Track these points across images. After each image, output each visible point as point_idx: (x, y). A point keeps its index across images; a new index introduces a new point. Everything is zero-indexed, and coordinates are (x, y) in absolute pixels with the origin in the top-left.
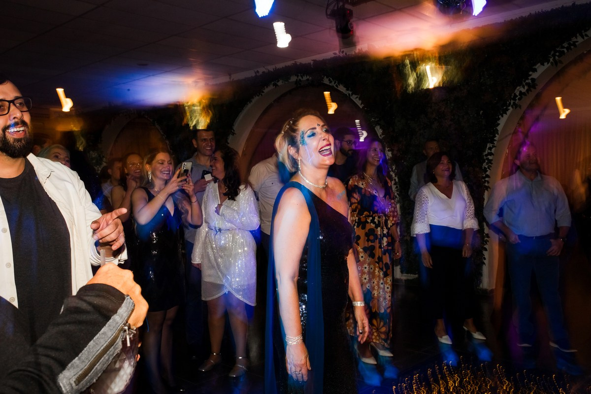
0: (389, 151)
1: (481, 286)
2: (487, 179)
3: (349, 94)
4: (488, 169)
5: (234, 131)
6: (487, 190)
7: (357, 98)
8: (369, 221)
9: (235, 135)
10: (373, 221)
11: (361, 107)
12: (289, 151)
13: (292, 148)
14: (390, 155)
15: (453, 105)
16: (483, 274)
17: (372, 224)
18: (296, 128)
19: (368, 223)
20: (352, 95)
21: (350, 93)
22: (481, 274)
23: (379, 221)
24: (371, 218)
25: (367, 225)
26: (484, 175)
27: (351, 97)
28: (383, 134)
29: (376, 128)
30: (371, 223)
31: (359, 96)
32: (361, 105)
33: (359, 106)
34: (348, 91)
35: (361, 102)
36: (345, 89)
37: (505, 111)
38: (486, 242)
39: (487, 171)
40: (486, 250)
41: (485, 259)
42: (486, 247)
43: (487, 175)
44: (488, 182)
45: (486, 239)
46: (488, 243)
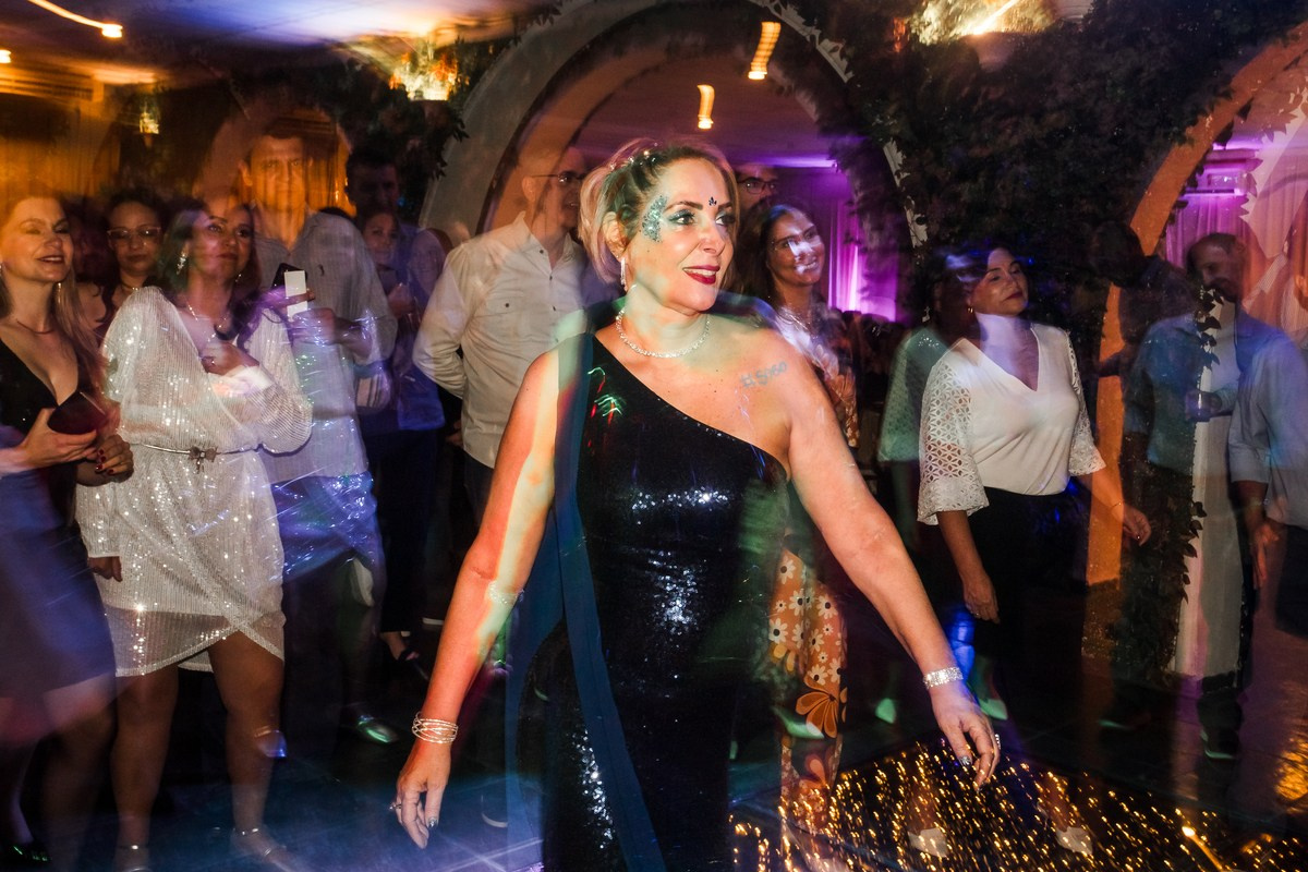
0: (919, 221)
1: (1172, 663)
2: (1210, 332)
3: (813, 37)
4: (1214, 302)
5: (463, 126)
6: (1209, 367)
7: (834, 50)
9: (464, 139)
11: (845, 79)
12: (605, 227)
13: (615, 223)
14: (924, 237)
15: (1120, 91)
16: (1180, 627)
18: (650, 178)
20: (820, 41)
21: (817, 33)
22: (1173, 628)
26: (1203, 320)
27: (819, 47)
28: (905, 166)
29: (886, 150)
31: (841, 46)
32: (846, 72)
33: (841, 74)
34: (809, 29)
35: (845, 63)
36: (801, 20)
37: (1280, 124)
38: (1193, 529)
39: (1214, 306)
40: (1193, 553)
41: (1187, 581)
42: (1196, 543)
43: (1213, 318)
44: (1213, 342)
45: (1195, 518)
46: (1200, 532)
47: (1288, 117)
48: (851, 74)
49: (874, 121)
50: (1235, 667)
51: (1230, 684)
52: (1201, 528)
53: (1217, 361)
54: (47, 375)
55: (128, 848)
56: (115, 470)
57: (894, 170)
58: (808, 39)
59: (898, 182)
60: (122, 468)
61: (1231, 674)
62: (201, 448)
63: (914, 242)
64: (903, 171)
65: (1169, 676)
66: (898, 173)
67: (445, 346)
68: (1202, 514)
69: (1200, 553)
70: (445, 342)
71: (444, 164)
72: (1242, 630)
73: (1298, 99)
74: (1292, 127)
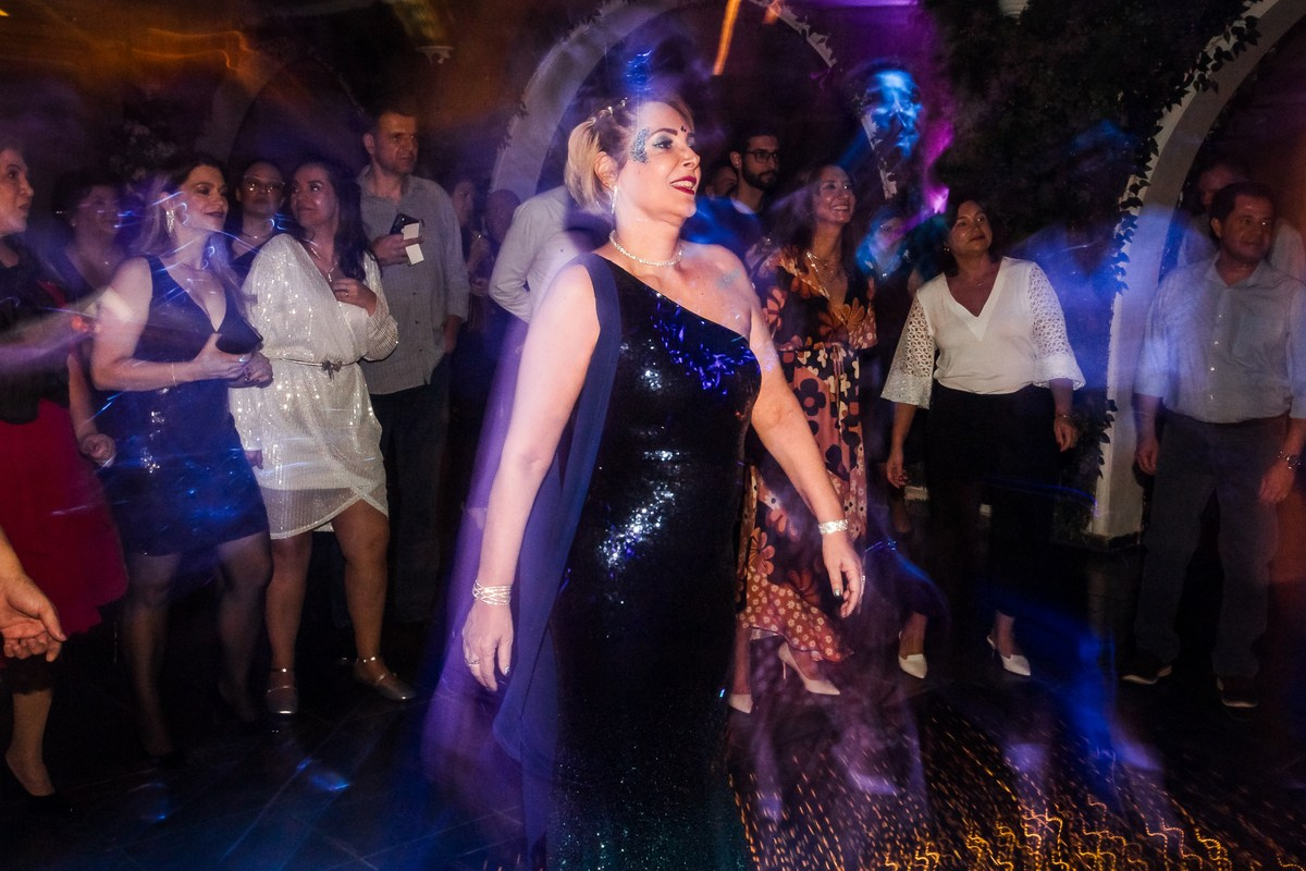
2: (1121, 264)
4: (1125, 241)
5: (524, 106)
7: (822, 41)
8: (803, 361)
9: (526, 116)
10: (813, 361)
11: (830, 64)
13: (605, 159)
14: (894, 190)
16: (1097, 498)
17: (810, 368)
19: (800, 365)
20: (810, 33)
21: (807, 28)
22: (1091, 500)
23: (829, 361)
24: (808, 354)
25: (798, 371)
26: (1116, 255)
30: (807, 366)
31: (826, 38)
32: (831, 58)
33: (827, 61)
34: (800, 24)
35: (830, 51)
36: (794, 17)
37: (1177, 98)
38: (1108, 421)
39: (1124, 244)
40: (1107, 440)
41: (1102, 462)
42: (1108, 432)
43: (1123, 254)
44: (1124, 273)
45: (1109, 412)
46: (1112, 423)
47: (1183, 93)
48: (834, 61)
49: (853, 98)
50: (1137, 527)
51: (1135, 542)
52: (1113, 420)
53: (1126, 287)
54: (202, 301)
55: (279, 670)
56: (261, 380)
57: (870, 137)
58: (800, 32)
59: (873, 147)
60: (266, 378)
61: (1136, 534)
62: (332, 361)
63: (887, 195)
64: (877, 138)
65: (1087, 537)
66: (873, 140)
67: (516, 282)
68: (1114, 409)
69: (1112, 440)
70: (514, 280)
71: (510, 137)
72: (1144, 500)
73: (1191, 77)
74: (1186, 100)
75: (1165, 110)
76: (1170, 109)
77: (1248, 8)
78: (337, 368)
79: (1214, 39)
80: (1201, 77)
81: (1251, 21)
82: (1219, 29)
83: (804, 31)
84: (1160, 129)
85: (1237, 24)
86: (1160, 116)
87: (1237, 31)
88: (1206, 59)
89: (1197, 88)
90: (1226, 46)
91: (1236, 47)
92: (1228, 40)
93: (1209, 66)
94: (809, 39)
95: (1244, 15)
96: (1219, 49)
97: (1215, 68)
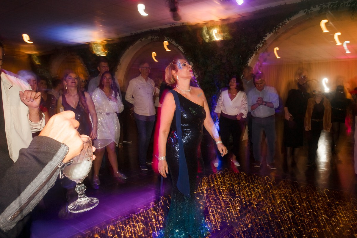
5: (120, 63)
20: (179, 46)
28: (194, 66)
33: (182, 52)
35: (183, 50)
36: (176, 43)
37: (252, 56)
47: (253, 55)
48: (184, 52)
50: (247, 139)
55: (96, 176)
70: (130, 96)
71: (118, 70)
73: (254, 52)
74: (253, 57)
75: (249, 58)
76: (250, 58)
77: (264, 38)
78: (109, 114)
79: (258, 44)
80: (256, 52)
81: (265, 41)
82: (259, 43)
83: (177, 46)
84: (249, 62)
85: (262, 41)
86: (249, 60)
87: (263, 43)
88: (257, 48)
89: (255, 54)
90: (260, 46)
91: (262, 46)
92: (261, 44)
93: (257, 50)
94: (178, 48)
95: (264, 40)
96: (259, 46)
97: (259, 50)
